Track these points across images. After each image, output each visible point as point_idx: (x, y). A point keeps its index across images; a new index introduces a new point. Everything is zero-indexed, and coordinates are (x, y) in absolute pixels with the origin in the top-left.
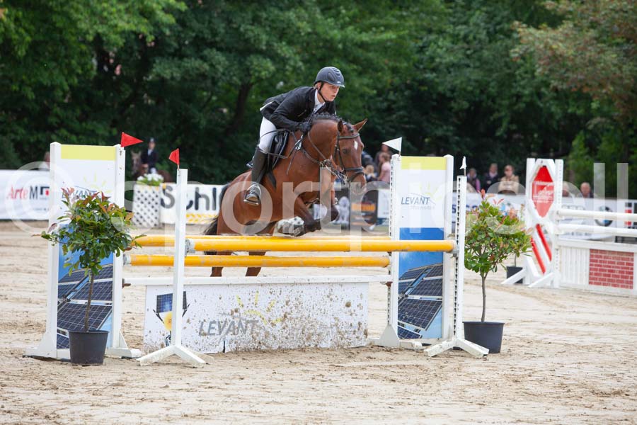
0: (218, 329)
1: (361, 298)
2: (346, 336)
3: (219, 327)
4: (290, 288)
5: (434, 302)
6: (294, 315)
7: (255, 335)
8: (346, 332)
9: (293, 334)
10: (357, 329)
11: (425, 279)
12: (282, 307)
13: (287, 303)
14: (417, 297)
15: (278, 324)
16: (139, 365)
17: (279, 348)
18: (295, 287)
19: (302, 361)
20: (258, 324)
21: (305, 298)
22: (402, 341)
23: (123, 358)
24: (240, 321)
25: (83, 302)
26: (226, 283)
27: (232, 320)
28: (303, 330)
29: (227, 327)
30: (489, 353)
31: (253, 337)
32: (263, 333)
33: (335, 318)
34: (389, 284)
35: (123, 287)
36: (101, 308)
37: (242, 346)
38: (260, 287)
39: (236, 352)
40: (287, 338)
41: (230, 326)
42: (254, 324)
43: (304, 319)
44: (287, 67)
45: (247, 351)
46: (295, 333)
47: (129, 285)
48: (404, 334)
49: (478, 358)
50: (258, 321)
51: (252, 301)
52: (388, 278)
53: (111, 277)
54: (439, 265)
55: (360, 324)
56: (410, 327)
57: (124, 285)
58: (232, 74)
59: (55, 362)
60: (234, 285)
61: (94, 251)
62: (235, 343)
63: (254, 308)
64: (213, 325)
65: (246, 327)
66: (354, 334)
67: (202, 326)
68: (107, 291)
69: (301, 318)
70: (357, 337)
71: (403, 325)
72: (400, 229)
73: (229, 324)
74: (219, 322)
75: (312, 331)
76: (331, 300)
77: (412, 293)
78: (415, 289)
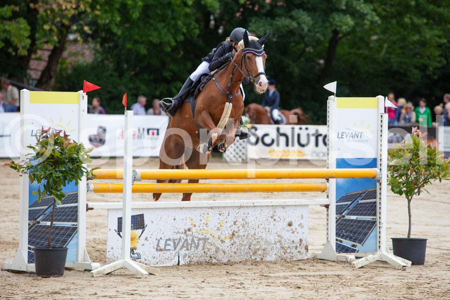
0: (173, 246)
1: (302, 218)
2: (288, 251)
3: (174, 243)
4: (237, 210)
5: (369, 222)
6: (241, 233)
7: (206, 250)
8: (289, 247)
9: (241, 249)
10: (298, 245)
11: (360, 202)
12: (230, 227)
13: (235, 223)
14: (353, 217)
15: (227, 241)
16: (93, 276)
17: (229, 261)
18: (242, 210)
20: (209, 241)
21: (250, 219)
22: (339, 254)
23: (85, 270)
24: (193, 238)
25: (49, 223)
26: (179, 206)
27: (185, 238)
28: (250, 246)
29: (181, 244)
31: (204, 252)
32: (214, 249)
33: (278, 236)
34: (327, 206)
35: (87, 210)
36: (68, 228)
37: (195, 260)
38: (210, 210)
39: (189, 265)
40: (235, 253)
41: (184, 243)
42: (205, 241)
43: (250, 237)
45: (199, 264)
46: (242, 248)
47: (92, 209)
48: (341, 248)
49: (398, 269)
50: (208, 239)
51: (203, 222)
52: (326, 201)
53: (77, 202)
54: (373, 190)
55: (301, 240)
56: (347, 243)
57: (88, 209)
59: (25, 275)
60: (186, 208)
62: (189, 257)
63: (205, 228)
64: (168, 242)
65: (198, 243)
66: (296, 249)
67: (158, 243)
68: (73, 215)
69: (247, 236)
70: (299, 252)
71: (341, 241)
72: (337, 159)
73: (183, 241)
74: (174, 240)
75: (258, 247)
76: (275, 220)
77: (348, 214)
78: (351, 210)
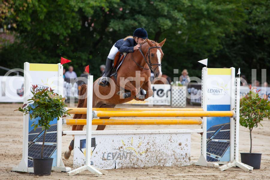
0: (112, 157)
1: (187, 141)
2: (179, 160)
3: (113, 156)
4: (149, 136)
5: (225, 143)
6: (152, 150)
7: (131, 160)
8: (179, 158)
9: (151, 159)
10: (185, 157)
11: (221, 131)
12: (145, 146)
13: (148, 143)
14: (217, 140)
15: (144, 155)
16: (69, 175)
17: (144, 166)
18: (152, 136)
19: (154, 173)
20: (133, 154)
21: (157, 141)
22: (209, 163)
23: (62, 172)
24: (124, 153)
25: (41, 143)
26: (116, 133)
27: (119, 152)
28: (157, 157)
29: (117, 156)
30: (254, 169)
31: (130, 161)
32: (136, 159)
33: (173, 151)
34: (202, 134)
35: (62, 135)
36: (51, 146)
37: (125, 165)
38: (134, 135)
39: (122, 168)
40: (148, 161)
41: (118, 155)
42: (131, 154)
43: (157, 152)
44: (178, 23)
45: (127, 168)
46: (152, 159)
47: (65, 135)
48: (210, 159)
49: (247, 172)
50: (133, 153)
51: (129, 143)
52: (201, 131)
53: (56, 130)
54: (228, 124)
55: (186, 154)
56: (213, 156)
57: (63, 135)
58: (149, 27)
59: (27, 174)
60: (120, 134)
61: (46, 117)
62: (121, 164)
63: (131, 146)
64: (109, 155)
65: (127, 156)
66: (183, 159)
67: (104, 155)
68: (54, 138)
69: (155, 151)
70: (185, 161)
71: (209, 155)
72: (207, 105)
73: (118, 154)
74: (112, 153)
75: (161, 158)
76: (171, 142)
77: (214, 138)
78: (215, 136)
